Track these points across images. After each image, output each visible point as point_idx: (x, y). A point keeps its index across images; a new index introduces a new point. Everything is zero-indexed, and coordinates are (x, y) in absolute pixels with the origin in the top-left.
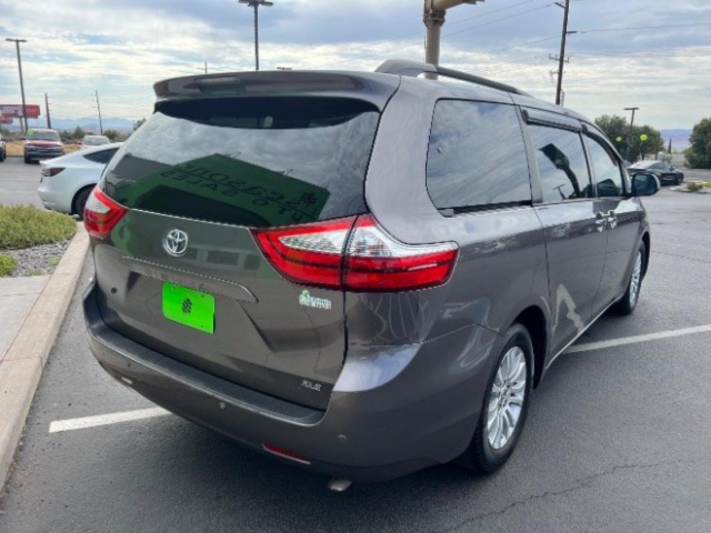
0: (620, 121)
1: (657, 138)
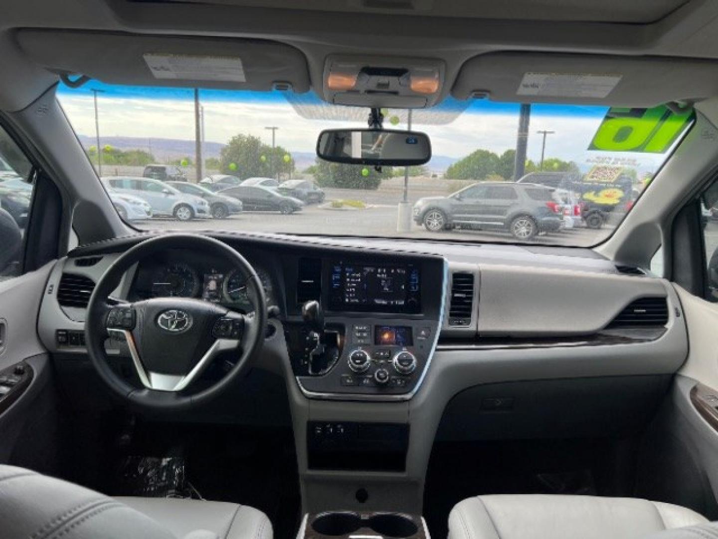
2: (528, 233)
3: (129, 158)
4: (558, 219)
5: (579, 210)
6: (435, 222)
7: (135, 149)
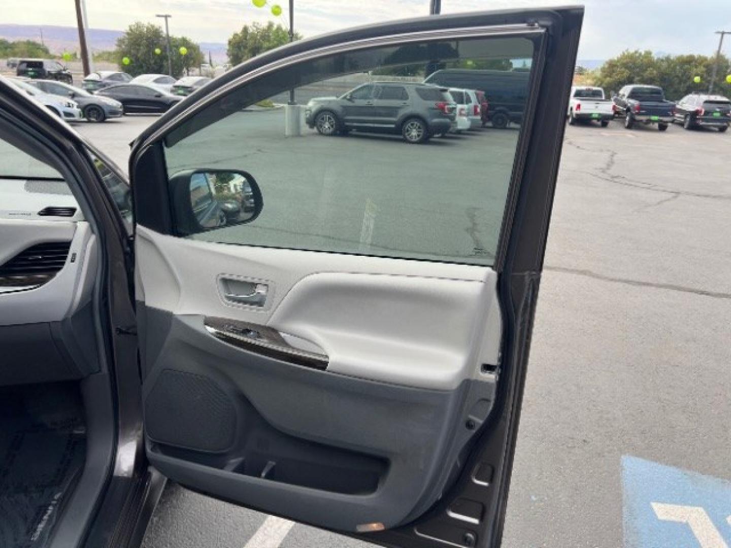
0: (157, 30)
1: (197, 52)
2: (418, 136)
3: (16, 50)
4: (448, 120)
5: (479, 110)
6: (327, 125)
7: (24, 39)
